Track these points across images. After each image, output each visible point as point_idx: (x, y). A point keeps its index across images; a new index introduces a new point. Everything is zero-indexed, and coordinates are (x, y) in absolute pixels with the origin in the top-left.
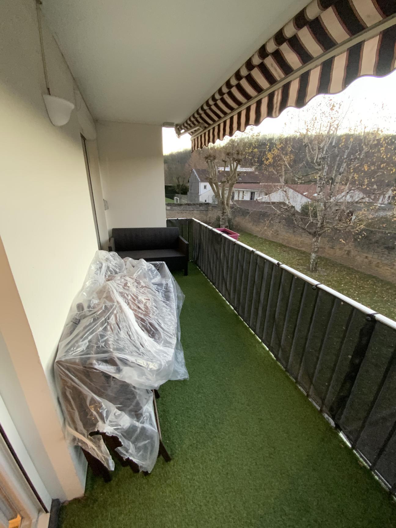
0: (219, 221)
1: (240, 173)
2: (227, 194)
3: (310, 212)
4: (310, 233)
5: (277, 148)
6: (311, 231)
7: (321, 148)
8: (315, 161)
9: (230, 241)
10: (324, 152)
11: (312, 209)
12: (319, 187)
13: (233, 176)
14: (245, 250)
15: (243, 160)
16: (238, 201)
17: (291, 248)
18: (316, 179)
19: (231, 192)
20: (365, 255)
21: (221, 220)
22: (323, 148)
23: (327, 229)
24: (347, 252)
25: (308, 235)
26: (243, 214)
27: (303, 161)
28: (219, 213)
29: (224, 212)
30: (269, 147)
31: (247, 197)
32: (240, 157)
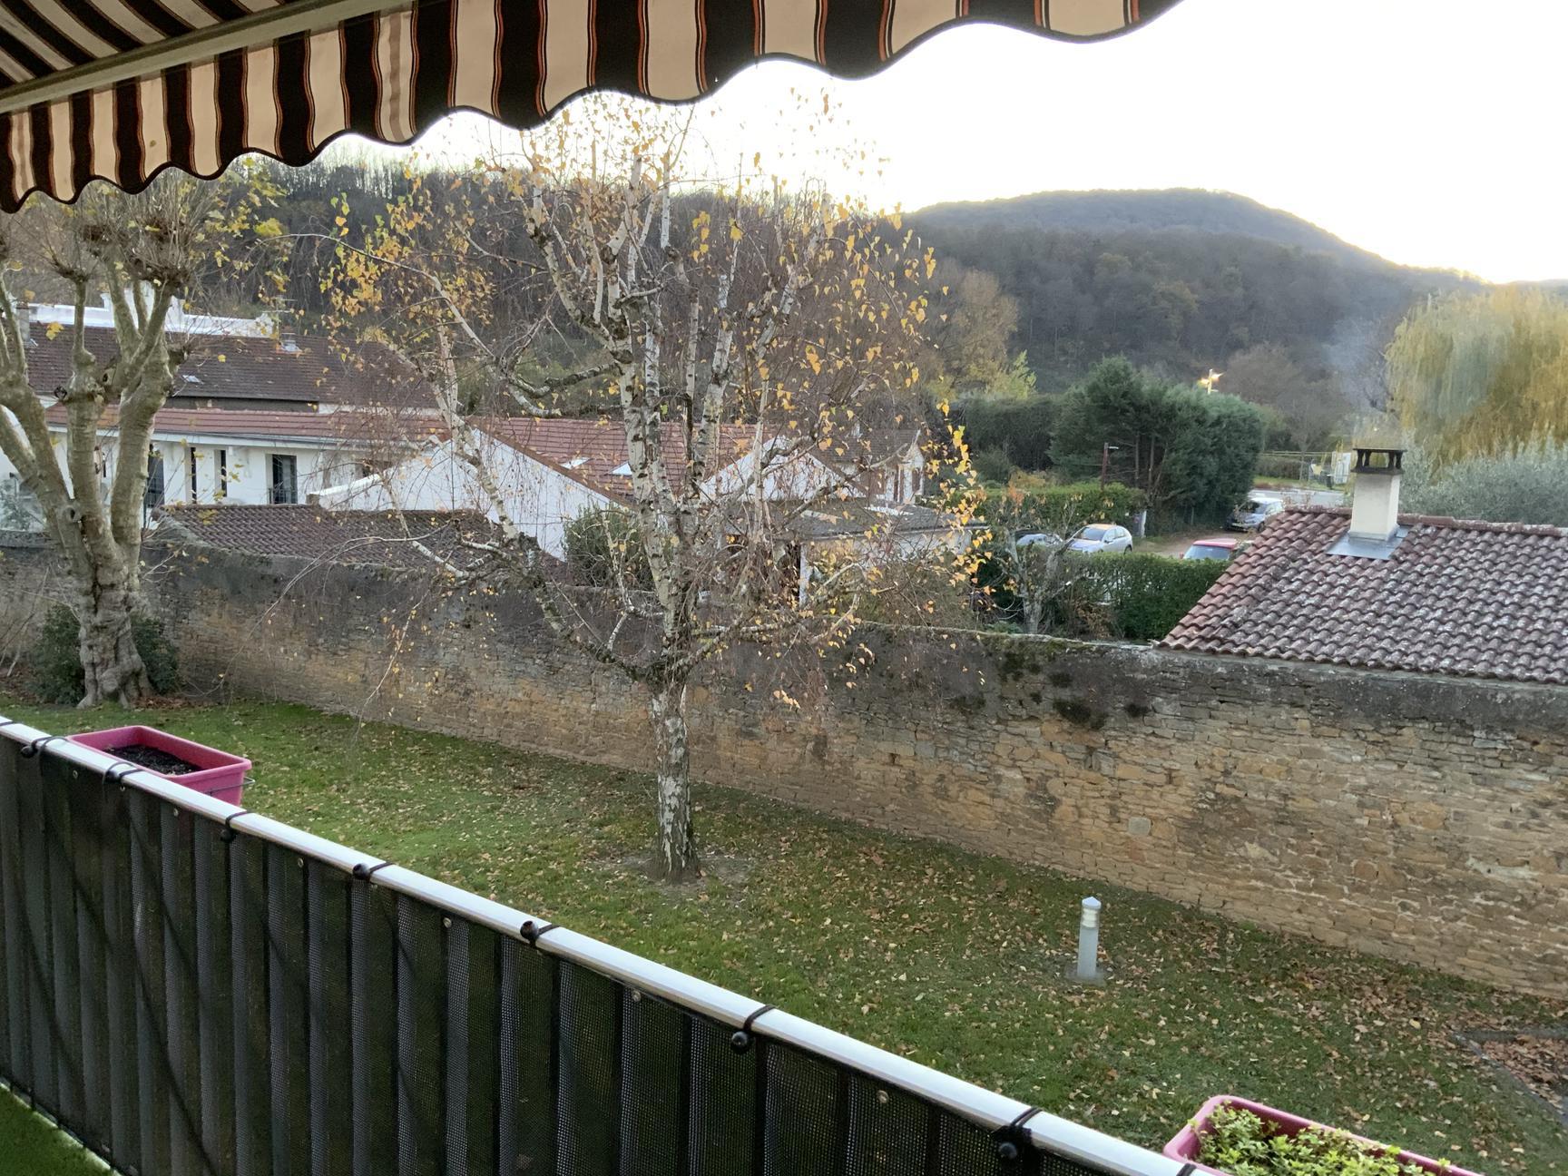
0: (73, 641)
1: (188, 349)
2: (112, 471)
3: (615, 562)
4: (634, 673)
5: (393, 232)
6: (635, 661)
7: (615, 257)
8: (597, 316)
9: (190, 817)
10: (632, 275)
11: (623, 548)
12: (636, 438)
13: (139, 362)
14: (305, 869)
15: (198, 277)
16: (191, 512)
17: (552, 761)
18: (617, 398)
19: (139, 460)
20: (886, 747)
21: (82, 633)
22: (622, 256)
23: (709, 642)
24: (810, 746)
25: (623, 682)
26: (236, 592)
27: (539, 308)
28: (70, 593)
29: (102, 581)
30: (353, 223)
31: (251, 486)
32: (176, 256)
